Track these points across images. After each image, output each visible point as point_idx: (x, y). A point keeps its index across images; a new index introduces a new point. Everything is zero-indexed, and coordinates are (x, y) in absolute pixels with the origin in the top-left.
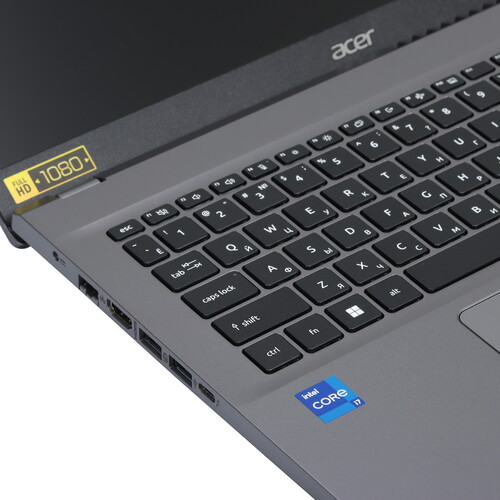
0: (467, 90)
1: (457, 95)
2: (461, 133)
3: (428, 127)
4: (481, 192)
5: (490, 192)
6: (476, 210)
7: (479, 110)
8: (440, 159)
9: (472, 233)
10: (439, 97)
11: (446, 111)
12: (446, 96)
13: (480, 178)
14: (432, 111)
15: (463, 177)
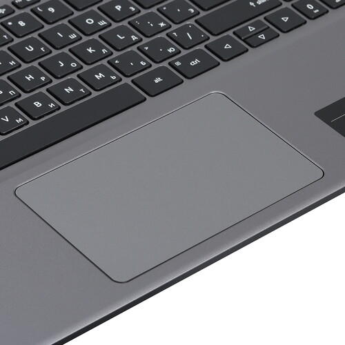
0: (40, 7)
1: (32, 10)
2: (32, 42)
3: (5, 36)
4: (43, 90)
5: (51, 90)
6: (38, 104)
7: (48, 23)
8: (12, 63)
9: (32, 123)
10: (18, 12)
11: (22, 24)
12: (22, 11)
13: (43, 79)
14: (10, 23)
15: (30, 77)
